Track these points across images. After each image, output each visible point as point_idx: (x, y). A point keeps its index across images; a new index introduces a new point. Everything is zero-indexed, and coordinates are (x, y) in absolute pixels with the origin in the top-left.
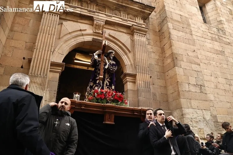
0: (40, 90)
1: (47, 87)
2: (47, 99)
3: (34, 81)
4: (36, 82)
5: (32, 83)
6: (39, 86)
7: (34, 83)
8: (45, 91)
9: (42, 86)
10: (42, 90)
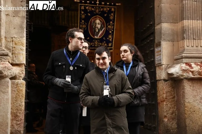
2: (10, 13)
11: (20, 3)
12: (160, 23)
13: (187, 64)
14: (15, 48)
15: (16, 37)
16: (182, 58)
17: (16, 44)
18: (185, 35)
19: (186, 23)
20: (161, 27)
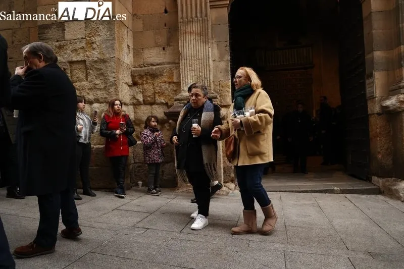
0: (202, 43)
1: (212, 37)
2: (217, 59)
3: (189, 30)
4: (192, 31)
5: (187, 35)
6: (199, 39)
7: (189, 34)
8: (210, 44)
9: (204, 37)
10: (204, 43)
11: (224, 48)
12: (372, 51)
14: (222, 90)
15: (222, 80)
16: (400, 88)
17: (223, 87)
18: (402, 62)
20: (373, 57)
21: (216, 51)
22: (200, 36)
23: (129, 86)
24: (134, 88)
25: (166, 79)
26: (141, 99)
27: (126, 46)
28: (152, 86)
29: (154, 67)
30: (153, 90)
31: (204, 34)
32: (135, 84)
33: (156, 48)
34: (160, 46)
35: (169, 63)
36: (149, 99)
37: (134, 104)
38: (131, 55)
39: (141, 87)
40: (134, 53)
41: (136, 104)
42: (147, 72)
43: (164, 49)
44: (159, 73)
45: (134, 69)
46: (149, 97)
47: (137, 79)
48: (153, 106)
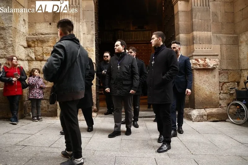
0: (76, 22)
1: (83, 18)
2: (86, 32)
6: (74, 19)
7: (67, 15)
8: (81, 23)
9: (77, 18)
10: (77, 22)
11: (91, 26)
12: (179, 34)
13: (196, 60)
14: (89, 53)
15: (89, 46)
16: (193, 56)
17: (89, 51)
18: (194, 41)
19: (195, 33)
20: (179, 37)
21: (85, 28)
22: (75, 17)
23: (25, 47)
24: (28, 49)
25: (51, 45)
26: (33, 57)
27: (22, 20)
28: (41, 49)
29: (43, 36)
30: (42, 51)
31: (77, 16)
32: (29, 46)
33: (45, 23)
34: (48, 22)
35: (54, 34)
36: (39, 57)
37: (28, 60)
38: (27, 26)
39: (33, 49)
40: (29, 25)
41: (30, 60)
42: (37, 38)
43: (50, 24)
44: (46, 40)
45: (29, 36)
46: (39, 55)
47: (30, 43)
48: (42, 62)
